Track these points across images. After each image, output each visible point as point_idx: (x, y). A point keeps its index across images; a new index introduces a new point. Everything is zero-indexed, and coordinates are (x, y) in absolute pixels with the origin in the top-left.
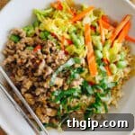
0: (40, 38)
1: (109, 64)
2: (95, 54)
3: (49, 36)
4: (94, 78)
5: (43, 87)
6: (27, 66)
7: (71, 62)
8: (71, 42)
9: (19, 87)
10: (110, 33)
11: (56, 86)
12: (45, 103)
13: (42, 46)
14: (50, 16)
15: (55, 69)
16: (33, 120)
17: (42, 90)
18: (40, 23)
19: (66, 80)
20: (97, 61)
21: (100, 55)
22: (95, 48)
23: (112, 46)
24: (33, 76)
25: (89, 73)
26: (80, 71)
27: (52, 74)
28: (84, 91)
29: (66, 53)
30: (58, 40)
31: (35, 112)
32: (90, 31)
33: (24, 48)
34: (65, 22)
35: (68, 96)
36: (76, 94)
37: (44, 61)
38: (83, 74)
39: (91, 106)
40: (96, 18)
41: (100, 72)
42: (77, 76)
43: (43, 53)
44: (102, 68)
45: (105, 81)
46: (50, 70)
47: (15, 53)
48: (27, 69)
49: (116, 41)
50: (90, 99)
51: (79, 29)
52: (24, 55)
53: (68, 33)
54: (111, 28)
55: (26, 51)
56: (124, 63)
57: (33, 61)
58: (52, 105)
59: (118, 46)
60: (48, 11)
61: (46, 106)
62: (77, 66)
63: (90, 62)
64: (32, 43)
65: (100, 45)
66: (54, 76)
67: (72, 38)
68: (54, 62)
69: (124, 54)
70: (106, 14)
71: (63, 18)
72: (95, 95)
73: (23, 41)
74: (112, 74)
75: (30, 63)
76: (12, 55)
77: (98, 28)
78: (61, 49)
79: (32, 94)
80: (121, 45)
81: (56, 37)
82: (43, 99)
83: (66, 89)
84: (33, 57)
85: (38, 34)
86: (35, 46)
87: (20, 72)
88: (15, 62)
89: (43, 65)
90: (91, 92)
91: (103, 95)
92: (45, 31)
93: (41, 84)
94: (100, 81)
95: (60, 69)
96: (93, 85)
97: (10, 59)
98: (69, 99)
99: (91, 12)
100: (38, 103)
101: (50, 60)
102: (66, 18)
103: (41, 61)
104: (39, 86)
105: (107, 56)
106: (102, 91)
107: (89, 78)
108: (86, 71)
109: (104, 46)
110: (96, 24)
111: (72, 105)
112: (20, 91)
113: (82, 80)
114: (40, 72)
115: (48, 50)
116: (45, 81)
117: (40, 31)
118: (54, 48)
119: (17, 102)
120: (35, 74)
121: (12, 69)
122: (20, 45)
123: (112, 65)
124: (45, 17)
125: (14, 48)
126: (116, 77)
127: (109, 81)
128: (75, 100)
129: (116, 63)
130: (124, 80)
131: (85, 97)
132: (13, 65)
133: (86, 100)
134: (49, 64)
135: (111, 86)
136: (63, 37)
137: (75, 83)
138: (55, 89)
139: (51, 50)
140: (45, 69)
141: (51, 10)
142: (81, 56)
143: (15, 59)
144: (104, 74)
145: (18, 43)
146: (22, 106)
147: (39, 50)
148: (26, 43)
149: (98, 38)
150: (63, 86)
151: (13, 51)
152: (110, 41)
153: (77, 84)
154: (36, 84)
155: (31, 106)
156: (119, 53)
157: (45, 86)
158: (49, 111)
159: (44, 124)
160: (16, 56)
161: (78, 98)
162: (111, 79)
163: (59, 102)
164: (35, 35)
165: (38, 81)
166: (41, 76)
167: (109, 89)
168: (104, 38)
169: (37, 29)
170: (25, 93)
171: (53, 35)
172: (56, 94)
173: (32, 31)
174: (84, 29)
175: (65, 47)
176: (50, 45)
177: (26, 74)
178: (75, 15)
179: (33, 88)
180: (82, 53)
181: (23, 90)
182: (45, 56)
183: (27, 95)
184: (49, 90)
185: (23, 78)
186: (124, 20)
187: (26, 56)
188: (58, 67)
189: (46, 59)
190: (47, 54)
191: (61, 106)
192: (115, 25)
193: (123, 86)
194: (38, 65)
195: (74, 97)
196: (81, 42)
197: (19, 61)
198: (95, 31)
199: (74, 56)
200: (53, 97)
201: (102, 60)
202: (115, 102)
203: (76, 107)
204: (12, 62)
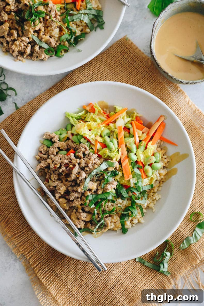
0: (73, 142)
1: (144, 166)
2: (128, 157)
3: (82, 140)
4: (129, 181)
5: (77, 192)
6: (61, 171)
7: (104, 166)
8: (104, 145)
9: (53, 192)
10: (145, 135)
11: (90, 190)
12: (80, 207)
13: (76, 150)
14: (82, 119)
15: (89, 173)
16: (68, 225)
17: (76, 195)
18: (72, 126)
19: (100, 184)
20: (131, 164)
21: (134, 158)
22: (129, 151)
23: (146, 148)
24: (67, 181)
25: (123, 175)
26: (114, 174)
27: (85, 178)
28: (119, 195)
29: (100, 157)
30: (91, 143)
31: (70, 217)
32: (123, 133)
33: (57, 153)
34: (98, 125)
35: (102, 200)
36: (110, 198)
37: (77, 166)
38: (118, 178)
39: (127, 209)
40: (129, 119)
41: (134, 175)
42: (111, 179)
43: (77, 157)
44: (136, 170)
45: (140, 184)
46: (84, 175)
47: (48, 158)
48: (61, 174)
49: (151, 142)
50: (126, 203)
51: (113, 132)
52: (57, 159)
53: (101, 136)
54: (146, 129)
55: (59, 155)
56: (159, 165)
57: (67, 165)
58: (87, 209)
59: (152, 147)
60: (80, 114)
61: (81, 211)
62: (111, 169)
63: (123, 164)
64: (66, 147)
65: (134, 147)
66: (88, 180)
67: (105, 141)
68: (87, 166)
69: (159, 156)
70: (139, 115)
71: (95, 121)
72: (130, 198)
73: (56, 145)
74: (147, 176)
75: (63, 168)
76: (45, 159)
77: (132, 130)
78: (94, 153)
79: (66, 199)
80: (155, 146)
81: (89, 141)
82: (77, 203)
83: (100, 192)
84: (66, 161)
85: (71, 137)
86: (68, 150)
87: (54, 177)
88: (48, 167)
89: (77, 169)
90: (125, 195)
91: (138, 198)
92: (78, 135)
93: (75, 188)
94: (135, 184)
95: (94, 173)
96: (128, 188)
97: (43, 164)
98: (103, 203)
99: (125, 114)
100: (72, 208)
101: (83, 164)
102: (99, 121)
103: (74, 166)
104: (73, 191)
105: (142, 158)
106: (137, 194)
107: (124, 182)
108: (120, 174)
109: (138, 148)
110: (130, 126)
111: (107, 209)
112: (54, 196)
113: (116, 183)
114: (73, 177)
115: (81, 154)
116: (79, 185)
117: (73, 135)
118: (87, 153)
119: (52, 208)
120: (69, 179)
121: (46, 174)
122: (53, 150)
123: (147, 167)
124: (78, 120)
125: (47, 153)
126: (152, 179)
127: (144, 183)
128: (110, 204)
129: (150, 165)
130: (161, 182)
131: (120, 200)
132: (46, 170)
133: (121, 203)
134: (83, 169)
135: (147, 188)
136: (96, 140)
137: (109, 187)
138: (89, 193)
139: (84, 154)
140: (79, 173)
141: (83, 112)
142: (114, 159)
143: (49, 164)
144: (139, 177)
145: (51, 149)
146: (57, 211)
147: (72, 155)
148: (59, 148)
149: (131, 140)
150: (97, 190)
151: (46, 156)
152: (144, 143)
153: (111, 188)
154: (70, 189)
155: (66, 211)
156: (154, 155)
157: (79, 190)
158: (84, 216)
159: (79, 229)
160: (49, 161)
161: (113, 202)
162: (146, 181)
163: (93, 206)
164: (68, 139)
165: (72, 186)
166: (75, 181)
167: (144, 192)
168: (138, 140)
169: (69, 132)
170: (60, 198)
171: (85, 138)
172: (91, 198)
173: (64, 135)
174: (117, 131)
175: (98, 151)
176: (83, 149)
177: (59, 179)
178: (108, 117)
179: (67, 193)
180: (116, 156)
181: (57, 195)
182: (78, 161)
183: (61, 200)
184: (83, 194)
185: (57, 183)
186: (158, 120)
187: (60, 161)
188: (91, 171)
189: (79, 164)
190: (80, 158)
191: (95, 210)
192: (149, 126)
193: (160, 189)
194: (72, 169)
195: (109, 201)
196: (114, 145)
197: (52, 166)
198: (129, 133)
199: (107, 159)
200: (88, 202)
201: (137, 162)
202: (152, 205)
203: (111, 211)
204: (46, 167)
